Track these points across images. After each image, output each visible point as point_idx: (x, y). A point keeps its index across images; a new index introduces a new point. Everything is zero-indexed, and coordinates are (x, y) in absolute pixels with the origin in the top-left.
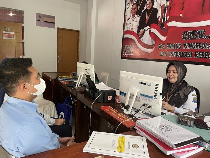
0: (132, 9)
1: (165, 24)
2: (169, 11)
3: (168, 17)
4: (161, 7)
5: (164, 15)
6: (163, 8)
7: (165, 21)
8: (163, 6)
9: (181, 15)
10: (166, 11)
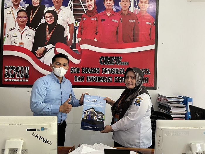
0: (18, 17)
1: (77, 45)
2: (81, 32)
3: (80, 39)
4: (69, 25)
5: (75, 36)
6: (72, 27)
7: (77, 42)
8: (71, 26)
9: (95, 40)
10: (77, 32)
